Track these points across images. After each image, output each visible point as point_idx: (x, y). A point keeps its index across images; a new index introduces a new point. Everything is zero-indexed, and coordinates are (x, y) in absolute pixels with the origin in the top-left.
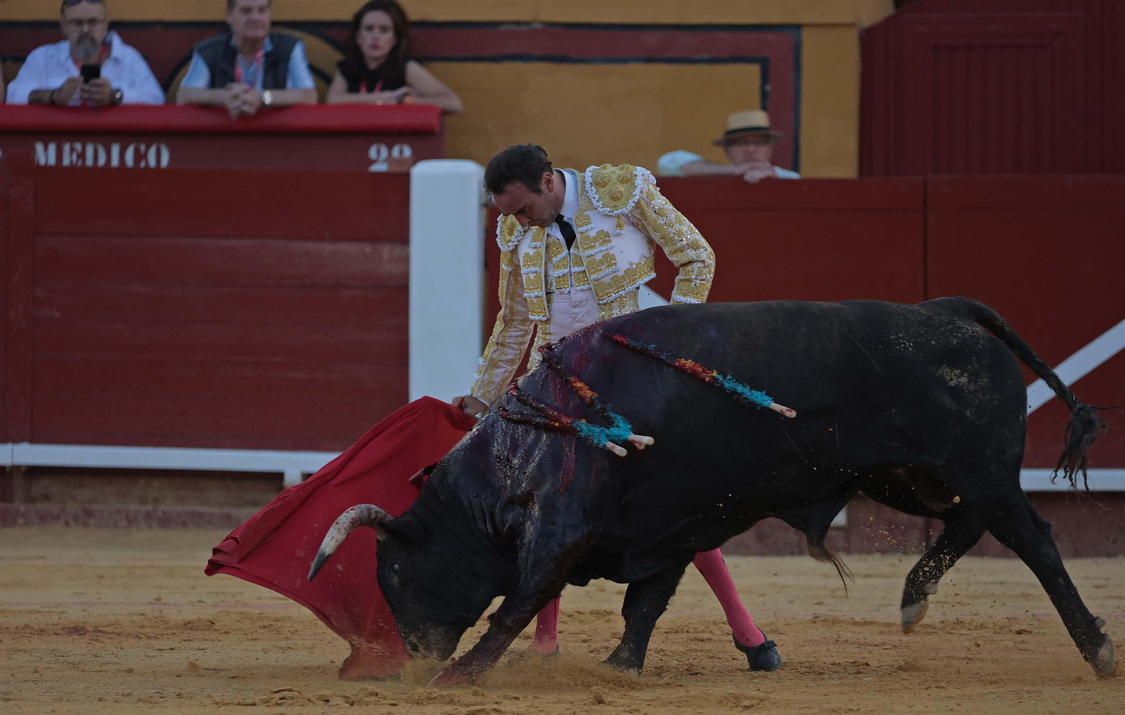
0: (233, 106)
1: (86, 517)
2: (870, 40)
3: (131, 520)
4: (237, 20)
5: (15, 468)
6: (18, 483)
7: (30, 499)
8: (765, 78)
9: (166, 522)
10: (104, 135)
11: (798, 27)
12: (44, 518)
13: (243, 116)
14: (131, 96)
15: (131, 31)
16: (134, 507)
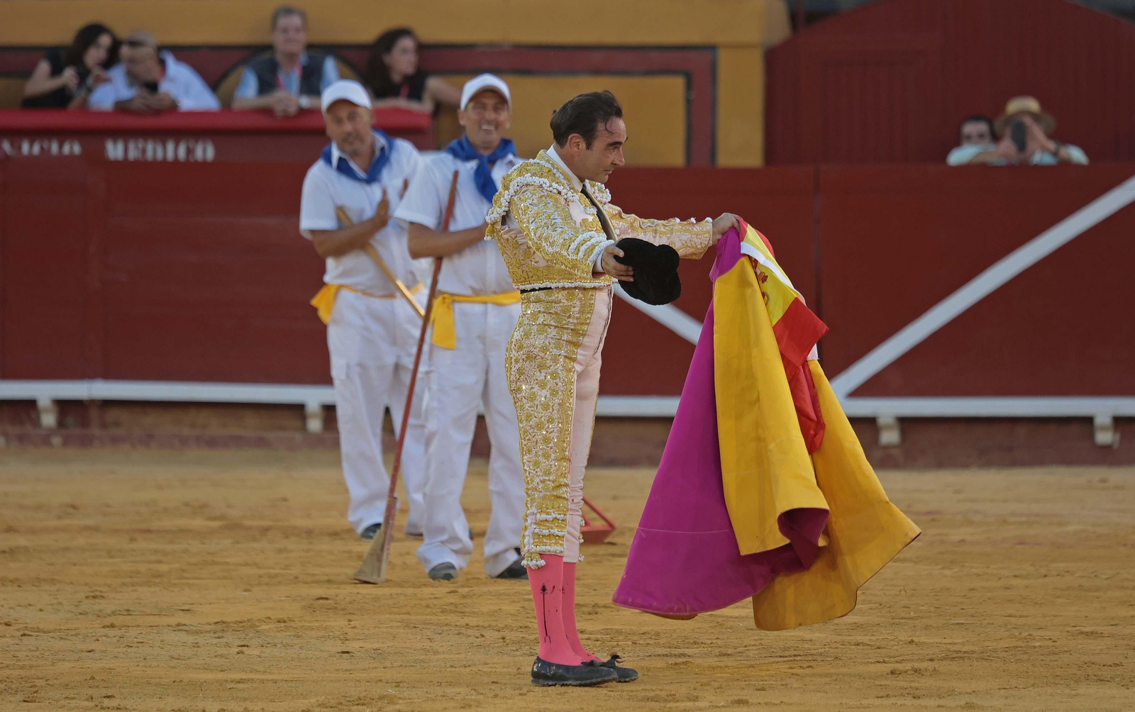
0: (279, 109)
1: (148, 439)
2: (773, 58)
3: (184, 442)
4: (278, 39)
5: (93, 402)
6: (94, 414)
7: (104, 425)
8: (689, 86)
9: (212, 443)
10: (161, 134)
11: (712, 48)
12: (115, 441)
13: (287, 117)
14: (187, 104)
15: (184, 53)
16: (186, 431)
